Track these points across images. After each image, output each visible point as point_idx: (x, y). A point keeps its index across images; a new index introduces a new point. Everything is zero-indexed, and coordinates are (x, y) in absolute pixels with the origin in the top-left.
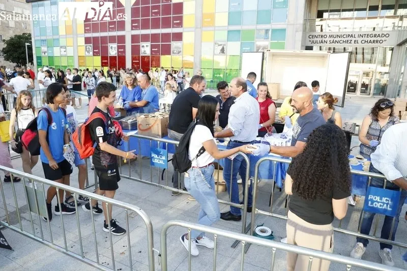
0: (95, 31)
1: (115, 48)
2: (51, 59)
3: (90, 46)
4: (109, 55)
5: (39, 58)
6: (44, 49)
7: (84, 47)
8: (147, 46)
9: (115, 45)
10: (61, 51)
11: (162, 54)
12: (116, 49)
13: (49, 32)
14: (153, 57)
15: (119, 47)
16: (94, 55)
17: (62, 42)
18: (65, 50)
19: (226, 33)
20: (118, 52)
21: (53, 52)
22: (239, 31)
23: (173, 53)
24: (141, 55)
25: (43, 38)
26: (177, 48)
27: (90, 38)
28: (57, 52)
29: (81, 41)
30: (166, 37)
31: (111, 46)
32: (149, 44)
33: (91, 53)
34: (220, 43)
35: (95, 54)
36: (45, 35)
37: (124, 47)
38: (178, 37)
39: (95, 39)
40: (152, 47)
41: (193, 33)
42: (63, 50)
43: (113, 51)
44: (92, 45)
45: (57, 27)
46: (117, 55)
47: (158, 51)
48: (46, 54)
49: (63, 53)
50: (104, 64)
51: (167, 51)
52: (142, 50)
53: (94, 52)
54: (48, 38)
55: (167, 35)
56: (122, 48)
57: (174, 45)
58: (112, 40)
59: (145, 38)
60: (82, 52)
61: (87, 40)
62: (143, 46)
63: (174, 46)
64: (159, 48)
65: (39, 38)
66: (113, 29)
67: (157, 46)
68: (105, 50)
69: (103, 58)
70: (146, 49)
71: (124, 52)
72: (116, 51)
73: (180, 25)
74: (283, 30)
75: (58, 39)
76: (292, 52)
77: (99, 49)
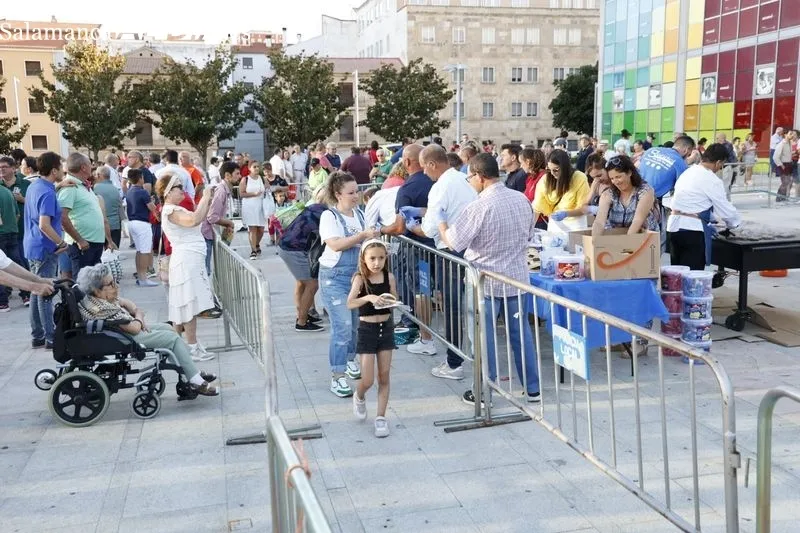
0: (727, 36)
1: (770, 75)
2: (630, 116)
3: (713, 78)
4: (754, 97)
5: (607, 117)
6: (619, 94)
7: (699, 82)
9: (770, 69)
10: (650, 97)
12: (773, 80)
13: (631, 51)
15: (780, 73)
16: (719, 101)
17: (655, 76)
18: (657, 93)
20: (778, 85)
21: (634, 102)
25: (619, 68)
27: (714, 55)
28: (642, 99)
29: (694, 66)
31: (760, 71)
33: (714, 95)
35: (722, 97)
36: (624, 62)
37: (793, 72)
39: (726, 57)
42: (654, 93)
43: (764, 87)
44: (716, 74)
45: (649, 39)
46: (773, 96)
48: (621, 106)
49: (654, 101)
50: (739, 123)
53: (720, 93)
54: (629, 67)
56: (787, 74)
58: (765, 53)
60: (694, 96)
61: (708, 64)
65: (611, 70)
66: (768, 26)
68: (746, 82)
69: (739, 107)
71: (793, 84)
72: (773, 85)
75: (647, 68)
77: (731, 85)
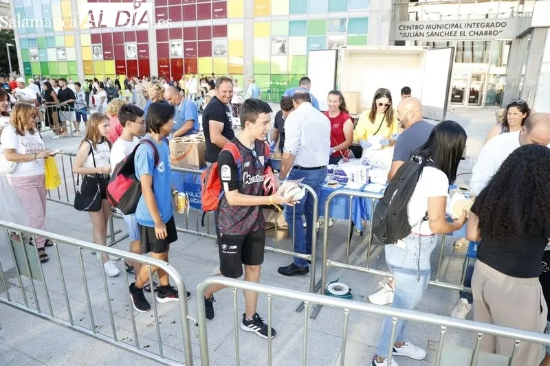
1: (134, 48)
2: (44, 65)
3: (99, 47)
4: (126, 59)
5: (27, 64)
6: (34, 51)
7: (91, 48)
8: (178, 45)
9: (134, 45)
10: (58, 55)
11: (199, 56)
12: (136, 50)
14: (187, 60)
15: (139, 47)
16: (105, 59)
17: (59, 41)
18: (63, 52)
19: (287, 24)
20: (139, 53)
21: (46, 56)
22: (304, 22)
23: (215, 54)
24: (171, 57)
25: (32, 36)
26: (220, 46)
27: (98, 35)
28: (52, 55)
29: (86, 39)
30: (205, 31)
31: (128, 45)
32: (181, 42)
33: (101, 56)
34: (279, 39)
35: (106, 57)
36: (34, 33)
37: (146, 47)
38: (222, 31)
39: (106, 36)
40: (186, 45)
41: (242, 26)
42: (60, 52)
43: (131, 52)
46: (137, 59)
47: (194, 52)
48: (37, 58)
49: (61, 57)
50: (119, 72)
51: (206, 51)
52: (172, 50)
53: (105, 55)
54: (39, 35)
55: (207, 29)
56: (143, 48)
57: (216, 42)
58: (130, 37)
59: (175, 33)
60: (88, 55)
61: (95, 38)
62: (173, 45)
63: (216, 45)
64: (195, 47)
65: (25, 36)
67: (193, 45)
68: (120, 51)
69: (118, 63)
70: (177, 49)
71: (147, 53)
72: (136, 53)
73: (223, 14)
74: (365, 20)
75: (53, 38)
76: (376, 48)
77: (111, 51)
